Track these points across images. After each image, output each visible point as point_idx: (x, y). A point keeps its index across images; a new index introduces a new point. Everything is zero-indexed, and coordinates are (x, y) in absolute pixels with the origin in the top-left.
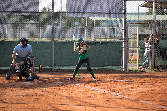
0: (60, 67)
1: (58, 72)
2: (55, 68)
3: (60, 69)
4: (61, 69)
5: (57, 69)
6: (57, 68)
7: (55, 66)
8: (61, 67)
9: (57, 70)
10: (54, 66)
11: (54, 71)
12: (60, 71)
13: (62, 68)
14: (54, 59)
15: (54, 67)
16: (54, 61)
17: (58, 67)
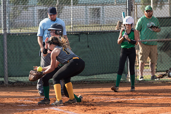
0: (18, 78)
1: (14, 86)
2: (10, 81)
3: (18, 82)
4: (21, 82)
5: (13, 81)
6: (13, 79)
7: (10, 76)
8: (20, 78)
9: (13, 83)
10: (7, 76)
11: (9, 86)
12: (19, 86)
13: (22, 80)
14: (8, 63)
15: (8, 79)
16: (8, 67)
17: (15, 78)
